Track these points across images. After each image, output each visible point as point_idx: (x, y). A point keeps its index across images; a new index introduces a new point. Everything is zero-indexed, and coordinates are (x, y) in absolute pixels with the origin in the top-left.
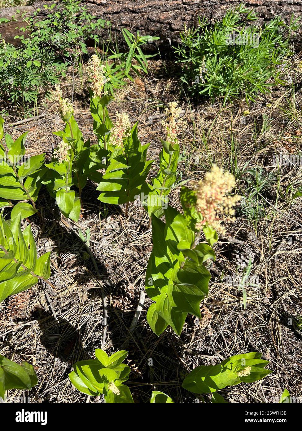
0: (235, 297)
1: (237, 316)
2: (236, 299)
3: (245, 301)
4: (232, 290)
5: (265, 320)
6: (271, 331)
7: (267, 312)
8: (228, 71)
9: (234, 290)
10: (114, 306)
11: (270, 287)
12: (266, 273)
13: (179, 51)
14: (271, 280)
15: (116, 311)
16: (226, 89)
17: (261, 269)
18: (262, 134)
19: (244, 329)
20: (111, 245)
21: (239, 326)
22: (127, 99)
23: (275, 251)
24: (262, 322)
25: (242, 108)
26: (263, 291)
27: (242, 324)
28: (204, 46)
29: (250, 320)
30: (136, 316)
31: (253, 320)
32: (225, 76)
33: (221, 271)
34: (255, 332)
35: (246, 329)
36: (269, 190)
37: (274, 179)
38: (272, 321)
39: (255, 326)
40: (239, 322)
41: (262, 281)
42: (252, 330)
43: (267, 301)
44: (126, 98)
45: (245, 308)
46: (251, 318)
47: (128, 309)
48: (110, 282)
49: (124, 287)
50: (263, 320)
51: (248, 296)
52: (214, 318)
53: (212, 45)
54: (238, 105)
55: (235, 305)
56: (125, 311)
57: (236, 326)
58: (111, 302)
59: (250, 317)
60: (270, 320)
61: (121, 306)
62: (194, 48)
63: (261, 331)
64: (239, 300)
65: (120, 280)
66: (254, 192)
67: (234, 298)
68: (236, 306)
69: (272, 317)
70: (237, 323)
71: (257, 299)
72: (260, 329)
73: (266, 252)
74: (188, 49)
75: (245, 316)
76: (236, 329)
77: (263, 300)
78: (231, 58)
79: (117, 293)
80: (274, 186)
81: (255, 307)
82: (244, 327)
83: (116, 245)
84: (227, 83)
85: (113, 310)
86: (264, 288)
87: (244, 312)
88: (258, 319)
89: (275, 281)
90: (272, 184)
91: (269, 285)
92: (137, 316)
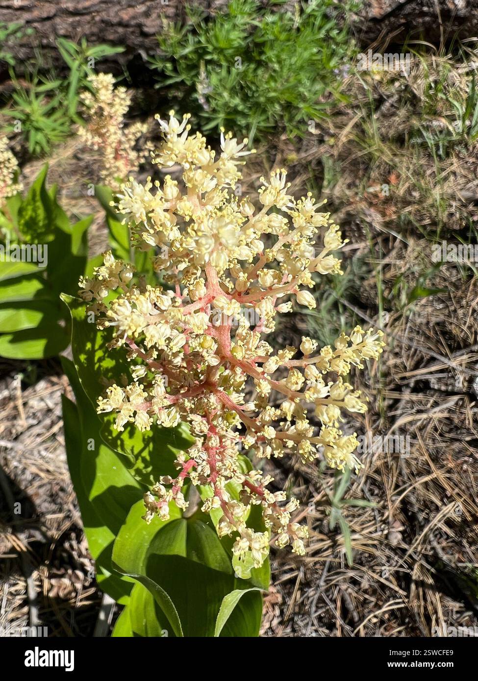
0: (324, 537)
1: (336, 585)
2: (328, 543)
3: (348, 545)
4: (317, 520)
5: (400, 587)
6: (419, 614)
7: (401, 566)
8: (250, 89)
9: (321, 520)
10: (51, 595)
11: (397, 503)
12: (383, 470)
13: (158, 65)
14: (397, 486)
15: (55, 608)
16: (250, 120)
17: (371, 462)
18: (326, 191)
19: (356, 619)
20: (45, 445)
21: (345, 612)
22: (79, 159)
23: (393, 420)
24: (394, 595)
25: (282, 151)
26: (383, 515)
27: (351, 606)
28: (201, 52)
29: (365, 592)
30: (102, 616)
31: (374, 592)
32: (245, 98)
33: (287, 477)
34: (382, 622)
35: (362, 618)
36: (357, 291)
37: (364, 269)
38: (417, 588)
39: (380, 607)
40: (343, 601)
41: (376, 492)
42: (375, 617)
43: (396, 539)
44: (75, 157)
45: (351, 563)
46: (367, 587)
47: (87, 599)
48: (44, 534)
49: (71, 546)
50: (397, 589)
51: (354, 532)
52: (284, 603)
53: (215, 49)
54: (275, 147)
55: (327, 557)
56: (79, 604)
57: (338, 614)
58: (46, 585)
59: (365, 584)
60: (413, 586)
61: (70, 593)
62: (185, 57)
63: (396, 617)
64: (335, 545)
65: (67, 525)
66: (331, 299)
67: (322, 540)
68: (328, 560)
69: (414, 578)
70: (339, 604)
71: (374, 535)
72: (392, 613)
73: (374, 421)
74: (173, 60)
75: (354, 582)
76: (339, 622)
77: (387, 537)
78: (253, 66)
79: (57, 562)
80: (366, 283)
81: (372, 556)
82: (355, 614)
83: (56, 444)
84: (250, 108)
85: (50, 606)
86: (385, 507)
87: (351, 574)
88: (383, 587)
89: (404, 490)
90: (362, 279)
91: (394, 498)
92: (107, 616)
